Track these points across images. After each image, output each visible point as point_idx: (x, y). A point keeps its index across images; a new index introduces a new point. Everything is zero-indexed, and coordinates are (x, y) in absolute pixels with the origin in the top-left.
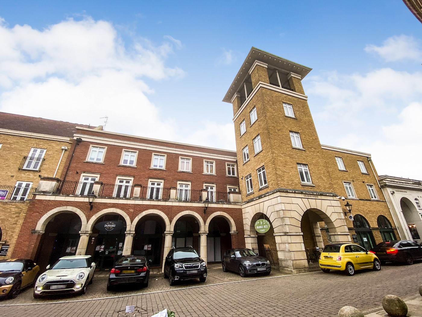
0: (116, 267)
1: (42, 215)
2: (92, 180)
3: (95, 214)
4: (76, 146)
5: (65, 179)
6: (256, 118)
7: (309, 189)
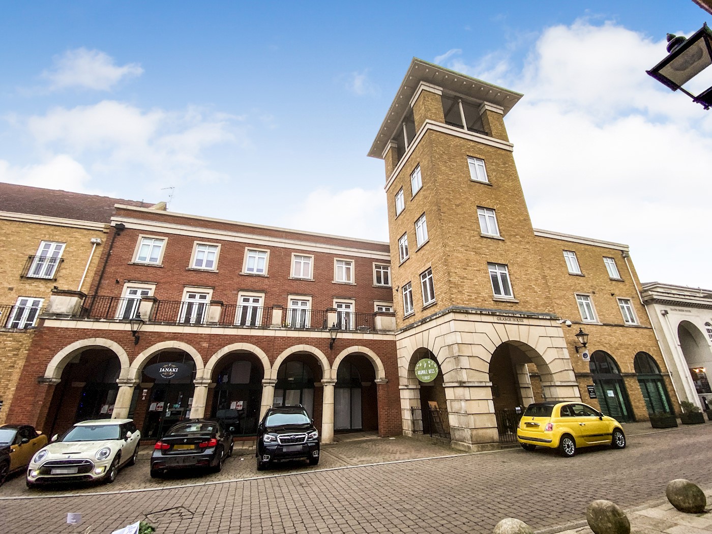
0: (164, 439)
1: (54, 352)
2: (143, 293)
3: (143, 351)
4: (114, 238)
5: (96, 292)
6: (421, 185)
7: (508, 307)
